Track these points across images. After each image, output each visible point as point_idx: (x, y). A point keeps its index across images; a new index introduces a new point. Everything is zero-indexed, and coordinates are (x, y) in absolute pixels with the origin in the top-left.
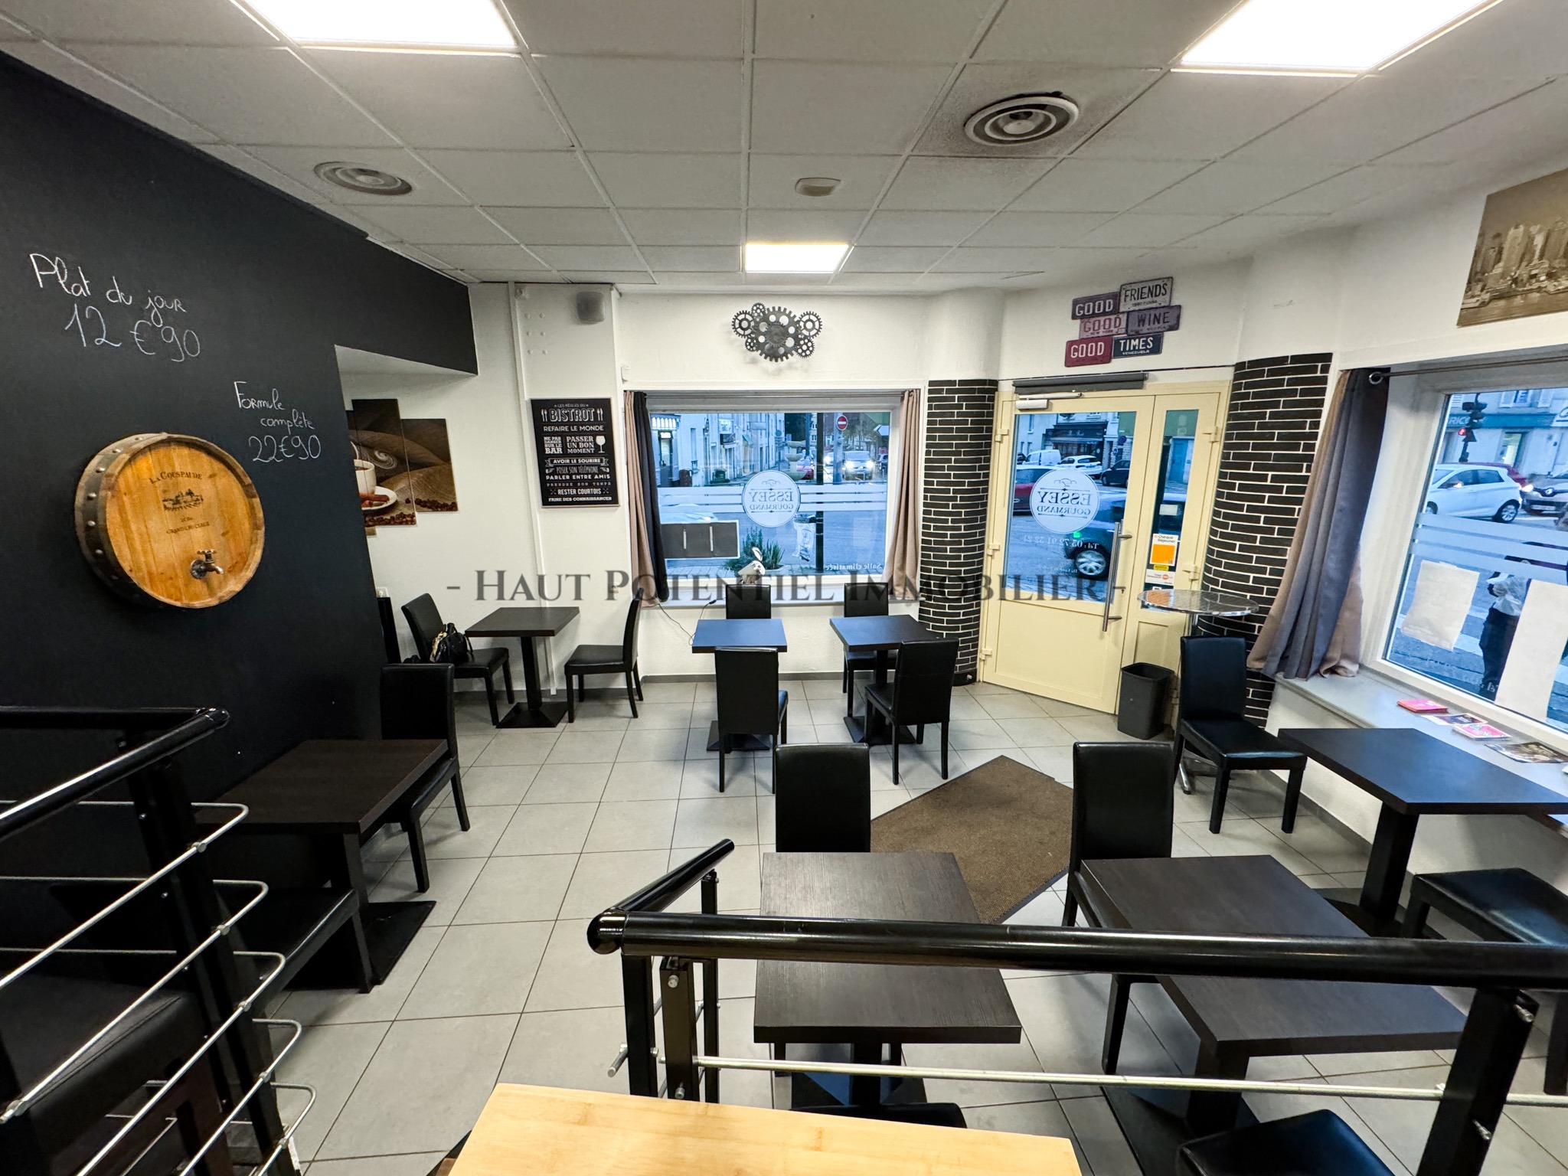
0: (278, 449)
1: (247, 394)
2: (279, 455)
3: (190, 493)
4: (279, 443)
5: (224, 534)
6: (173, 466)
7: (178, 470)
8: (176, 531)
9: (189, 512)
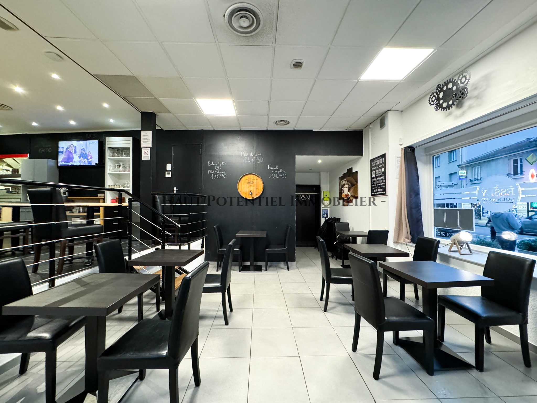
0: (275, 176)
1: (270, 167)
2: (275, 177)
3: (252, 182)
4: (275, 175)
5: (257, 189)
6: (250, 177)
7: (251, 178)
8: (248, 187)
9: (251, 185)
